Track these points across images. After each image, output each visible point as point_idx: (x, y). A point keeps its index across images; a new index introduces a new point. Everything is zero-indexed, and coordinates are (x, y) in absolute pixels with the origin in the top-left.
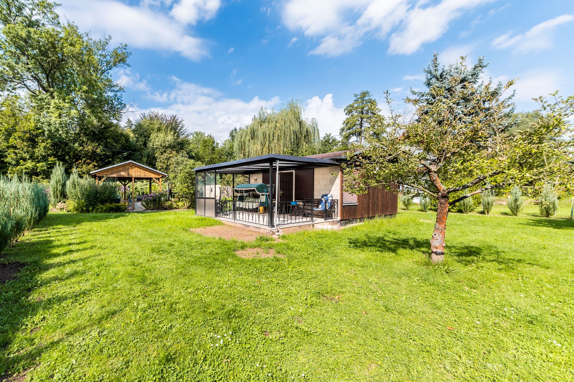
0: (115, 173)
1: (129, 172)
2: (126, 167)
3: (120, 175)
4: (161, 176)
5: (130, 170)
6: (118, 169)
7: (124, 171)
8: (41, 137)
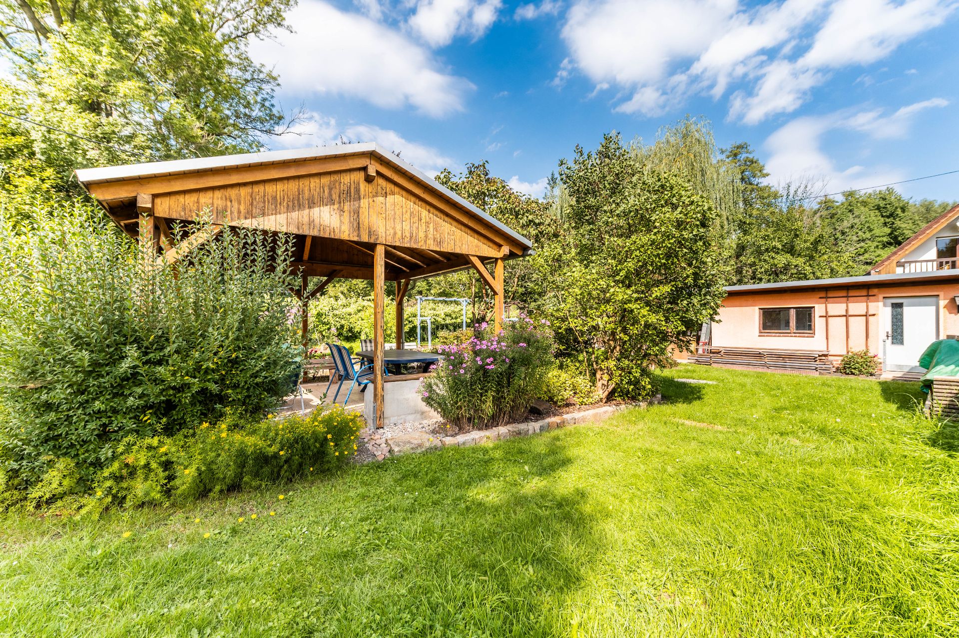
0: (274, 205)
1: (357, 213)
2: (346, 179)
3: (311, 223)
4: (506, 250)
5: (364, 203)
6: (293, 186)
7: (332, 202)
8: (20, 161)
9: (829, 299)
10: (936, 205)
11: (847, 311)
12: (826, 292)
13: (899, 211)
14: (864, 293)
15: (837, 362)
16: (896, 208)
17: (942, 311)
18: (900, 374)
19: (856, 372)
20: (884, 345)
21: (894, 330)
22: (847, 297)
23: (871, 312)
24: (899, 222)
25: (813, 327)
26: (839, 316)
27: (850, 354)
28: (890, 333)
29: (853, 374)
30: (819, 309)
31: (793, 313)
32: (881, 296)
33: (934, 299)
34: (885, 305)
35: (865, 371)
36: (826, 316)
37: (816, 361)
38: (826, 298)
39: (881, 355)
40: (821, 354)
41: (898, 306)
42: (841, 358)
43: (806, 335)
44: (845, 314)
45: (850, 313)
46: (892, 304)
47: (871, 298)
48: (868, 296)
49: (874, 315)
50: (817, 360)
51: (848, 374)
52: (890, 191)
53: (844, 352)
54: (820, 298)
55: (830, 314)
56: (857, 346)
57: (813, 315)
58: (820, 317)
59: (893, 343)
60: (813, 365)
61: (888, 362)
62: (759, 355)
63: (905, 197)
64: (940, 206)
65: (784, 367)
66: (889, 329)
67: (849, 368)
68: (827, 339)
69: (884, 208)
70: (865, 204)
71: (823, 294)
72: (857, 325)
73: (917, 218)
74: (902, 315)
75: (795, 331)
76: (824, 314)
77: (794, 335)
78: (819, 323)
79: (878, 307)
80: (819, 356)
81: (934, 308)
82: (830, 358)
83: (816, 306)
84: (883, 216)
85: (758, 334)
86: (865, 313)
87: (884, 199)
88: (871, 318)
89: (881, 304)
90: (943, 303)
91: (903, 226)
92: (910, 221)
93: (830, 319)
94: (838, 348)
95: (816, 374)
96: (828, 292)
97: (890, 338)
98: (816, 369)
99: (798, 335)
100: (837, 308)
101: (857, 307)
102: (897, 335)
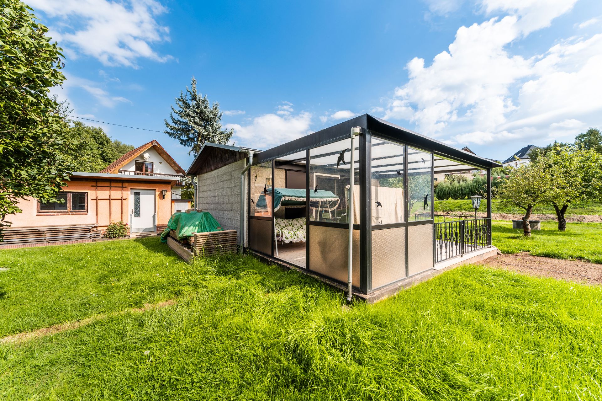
9: (98, 188)
10: (121, 145)
11: (110, 196)
12: (97, 182)
13: (105, 143)
14: (120, 185)
15: (104, 230)
16: (104, 140)
17: (157, 198)
18: (139, 234)
19: (117, 236)
20: (131, 217)
21: (136, 208)
22: (110, 187)
23: (124, 198)
24: (105, 149)
25: (86, 207)
26: (105, 199)
27: (112, 224)
28: (134, 210)
29: (114, 237)
30: (91, 194)
31: (70, 196)
32: (129, 188)
33: (153, 192)
34: (131, 194)
35: (121, 235)
36: (96, 200)
37: (90, 232)
38: (97, 186)
39: (129, 224)
40: (93, 226)
41: (137, 194)
42: (106, 228)
43: (81, 213)
44: (108, 198)
45: (112, 198)
46: (135, 193)
47: (124, 188)
48: (122, 187)
49: (126, 199)
50: (91, 230)
51: (112, 238)
52: (101, 130)
53: (108, 224)
54: (92, 186)
55: (99, 198)
56: (116, 219)
57: (86, 198)
58: (92, 199)
59: (135, 216)
60: (87, 234)
61: (133, 228)
62: (39, 232)
63: (108, 136)
64: (123, 145)
65: (63, 239)
66: (133, 208)
67: (112, 234)
68: (97, 214)
69: (98, 138)
70: (87, 132)
71: (94, 184)
72: (116, 205)
73: (114, 149)
74: (139, 199)
75: (71, 210)
76: (95, 198)
77: (71, 213)
78: (91, 204)
79: (128, 194)
80: (92, 228)
81: (153, 196)
82: (99, 228)
83: (89, 192)
84: (97, 143)
85: (36, 214)
86: (121, 198)
87: (98, 134)
88: (124, 201)
89: (129, 192)
90: (157, 194)
91: (108, 151)
92: (110, 150)
93: (99, 201)
94: (104, 222)
95: (90, 241)
96: (98, 183)
97: (134, 213)
98: (90, 238)
99: (74, 213)
100: (103, 194)
101: (116, 194)
102: (137, 212)
